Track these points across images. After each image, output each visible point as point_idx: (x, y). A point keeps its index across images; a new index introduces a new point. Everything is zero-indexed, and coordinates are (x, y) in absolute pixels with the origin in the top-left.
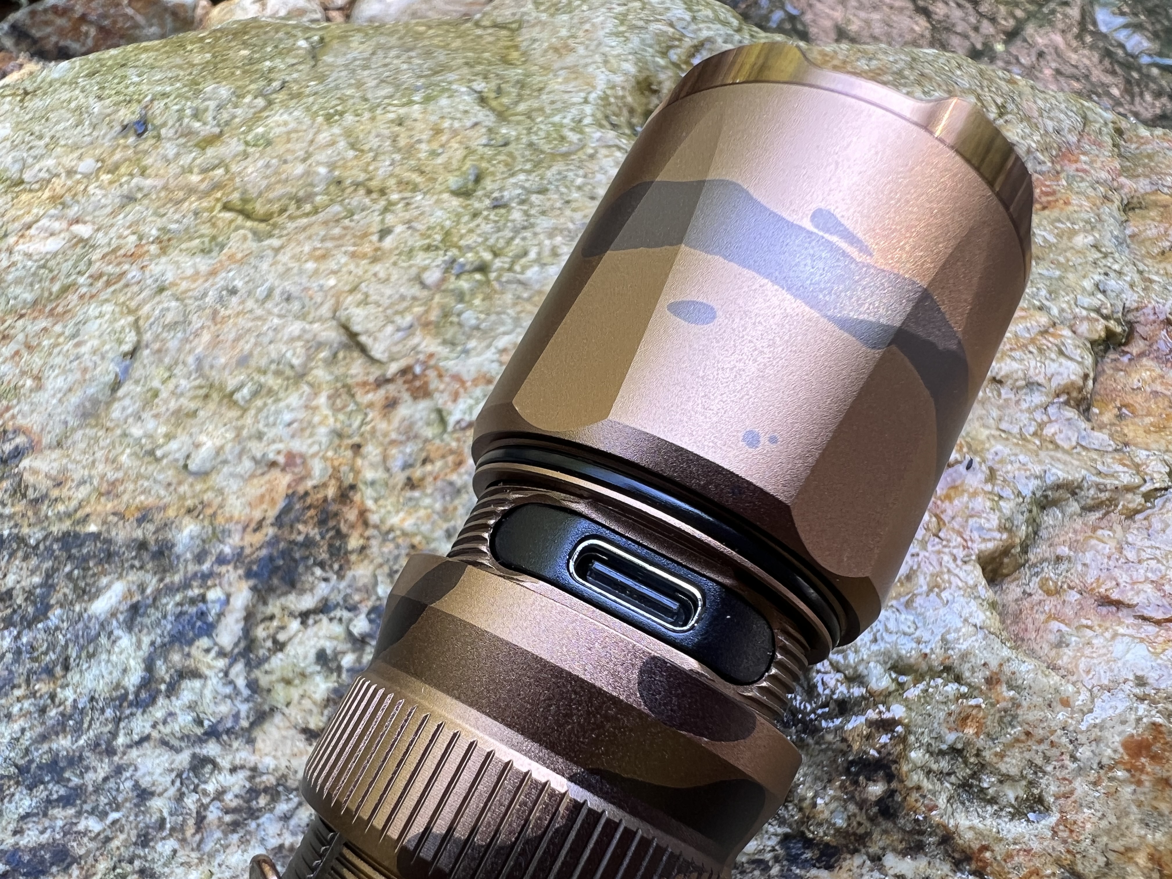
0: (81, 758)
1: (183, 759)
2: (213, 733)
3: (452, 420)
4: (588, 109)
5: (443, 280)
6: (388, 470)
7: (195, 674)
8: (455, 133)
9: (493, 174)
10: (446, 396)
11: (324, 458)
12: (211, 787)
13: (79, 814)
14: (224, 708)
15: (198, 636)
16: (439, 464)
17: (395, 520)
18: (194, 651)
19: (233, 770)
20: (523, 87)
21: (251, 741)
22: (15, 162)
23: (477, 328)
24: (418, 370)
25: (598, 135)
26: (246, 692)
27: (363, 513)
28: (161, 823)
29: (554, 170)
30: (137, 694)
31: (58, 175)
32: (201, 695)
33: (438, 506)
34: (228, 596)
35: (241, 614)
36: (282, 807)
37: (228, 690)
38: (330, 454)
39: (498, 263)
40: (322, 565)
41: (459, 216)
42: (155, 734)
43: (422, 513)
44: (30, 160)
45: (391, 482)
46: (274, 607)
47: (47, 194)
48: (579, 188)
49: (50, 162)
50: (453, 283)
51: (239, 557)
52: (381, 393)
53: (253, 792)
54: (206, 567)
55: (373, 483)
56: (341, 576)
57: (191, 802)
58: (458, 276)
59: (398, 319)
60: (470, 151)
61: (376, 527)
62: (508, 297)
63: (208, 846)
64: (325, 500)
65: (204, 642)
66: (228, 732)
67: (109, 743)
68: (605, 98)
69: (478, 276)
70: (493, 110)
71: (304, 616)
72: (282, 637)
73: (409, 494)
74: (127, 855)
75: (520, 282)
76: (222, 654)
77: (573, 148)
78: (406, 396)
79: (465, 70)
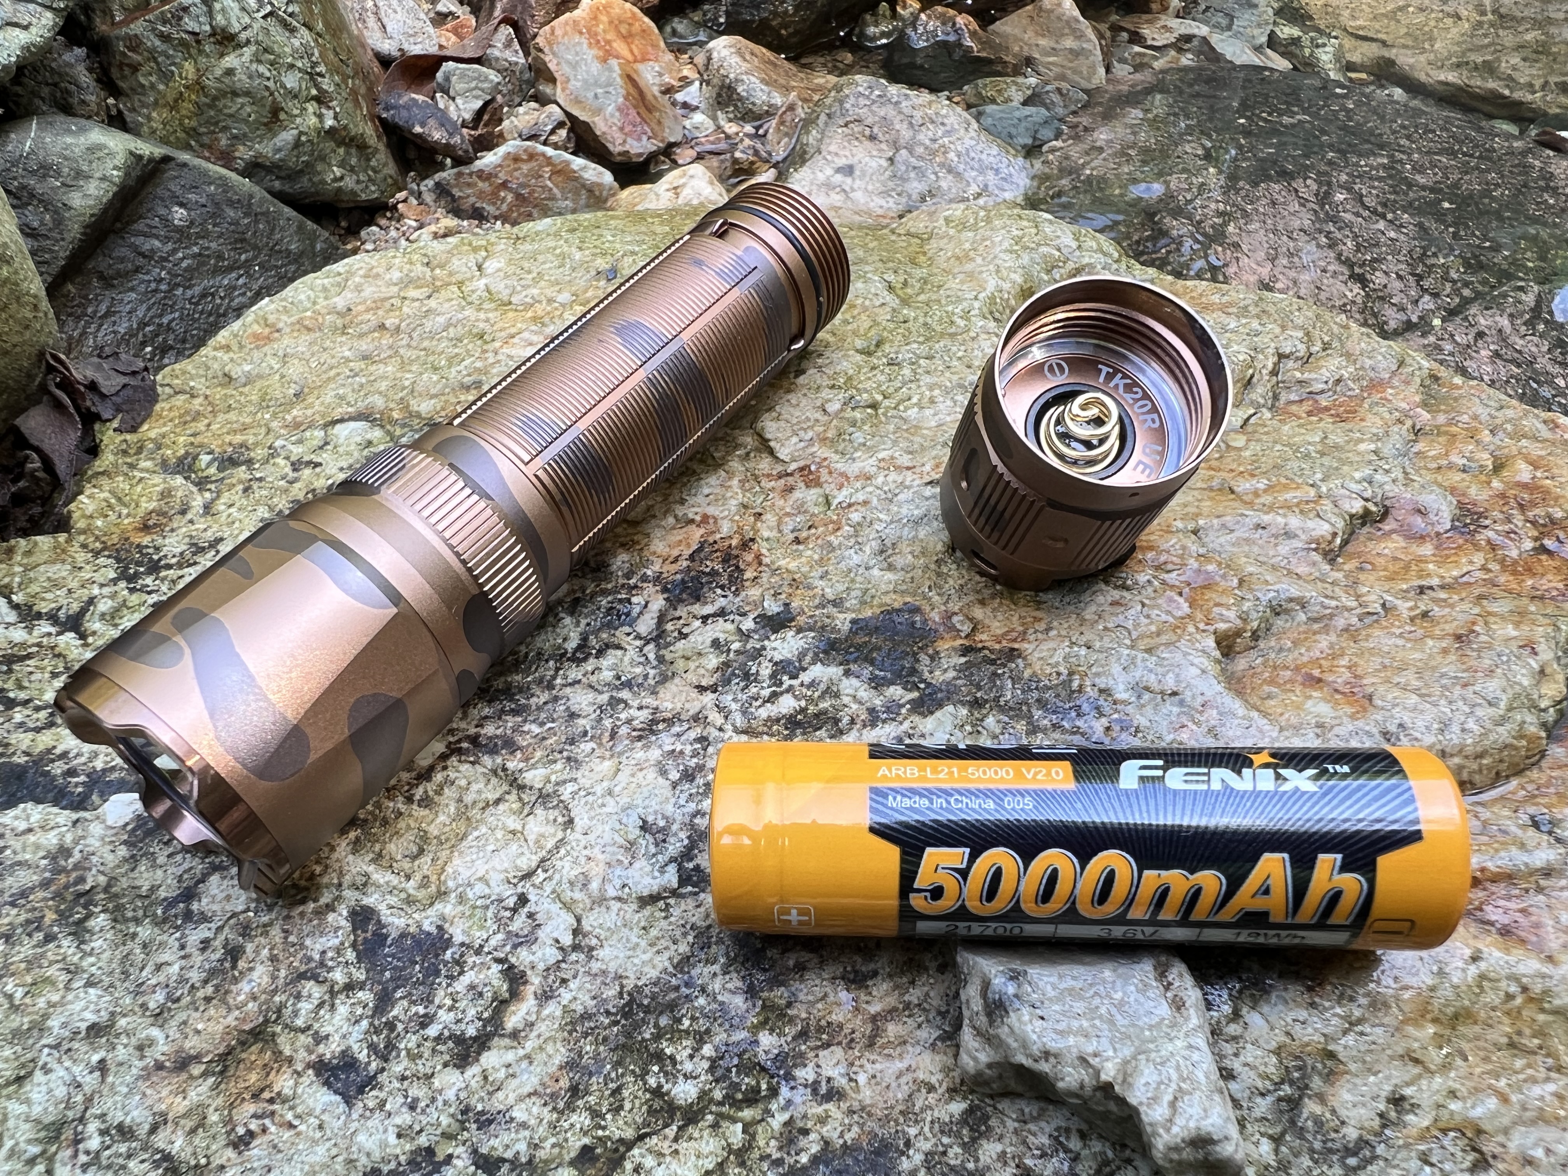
0: (528, 688)
1: (604, 698)
2: (628, 685)
3: (835, 502)
4: (977, 304)
5: (842, 410)
6: (780, 531)
7: (618, 647)
8: (865, 309)
9: (892, 341)
10: (833, 486)
11: (732, 520)
12: (623, 716)
13: (525, 721)
14: (638, 670)
15: (622, 625)
16: (821, 529)
17: (782, 563)
18: (617, 633)
19: (640, 708)
20: (925, 283)
21: (654, 693)
22: (506, 287)
23: (864, 445)
24: (813, 468)
25: (981, 323)
26: (655, 663)
27: (758, 557)
28: (585, 733)
29: (942, 344)
30: (574, 654)
31: (540, 302)
32: (622, 660)
33: (816, 557)
34: (647, 603)
35: (656, 615)
36: (676, 729)
37: (642, 659)
38: (737, 518)
39: (887, 403)
40: (722, 587)
41: (860, 368)
42: (584, 680)
43: (803, 560)
44: (519, 288)
45: (782, 540)
46: (682, 611)
47: (530, 314)
48: (960, 358)
49: (535, 291)
50: (849, 414)
51: (658, 579)
52: (782, 481)
53: (654, 722)
54: (632, 582)
55: (767, 540)
56: (736, 593)
57: (608, 723)
58: (853, 409)
59: (802, 433)
60: (876, 323)
61: (767, 565)
62: (891, 427)
63: (619, 749)
64: (730, 546)
65: (627, 629)
66: (639, 685)
67: (549, 682)
68: (992, 298)
69: (869, 411)
70: (898, 296)
71: (705, 619)
72: (685, 630)
73: (795, 547)
74: (558, 748)
75: (901, 418)
76: (638, 637)
77: (959, 330)
78: (802, 485)
79: (880, 265)
